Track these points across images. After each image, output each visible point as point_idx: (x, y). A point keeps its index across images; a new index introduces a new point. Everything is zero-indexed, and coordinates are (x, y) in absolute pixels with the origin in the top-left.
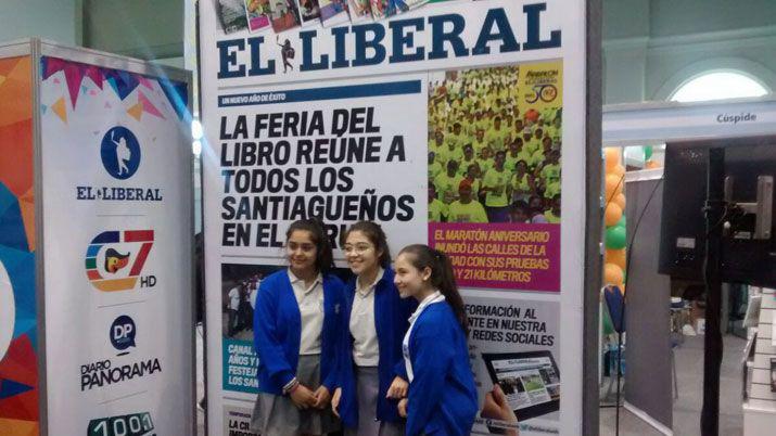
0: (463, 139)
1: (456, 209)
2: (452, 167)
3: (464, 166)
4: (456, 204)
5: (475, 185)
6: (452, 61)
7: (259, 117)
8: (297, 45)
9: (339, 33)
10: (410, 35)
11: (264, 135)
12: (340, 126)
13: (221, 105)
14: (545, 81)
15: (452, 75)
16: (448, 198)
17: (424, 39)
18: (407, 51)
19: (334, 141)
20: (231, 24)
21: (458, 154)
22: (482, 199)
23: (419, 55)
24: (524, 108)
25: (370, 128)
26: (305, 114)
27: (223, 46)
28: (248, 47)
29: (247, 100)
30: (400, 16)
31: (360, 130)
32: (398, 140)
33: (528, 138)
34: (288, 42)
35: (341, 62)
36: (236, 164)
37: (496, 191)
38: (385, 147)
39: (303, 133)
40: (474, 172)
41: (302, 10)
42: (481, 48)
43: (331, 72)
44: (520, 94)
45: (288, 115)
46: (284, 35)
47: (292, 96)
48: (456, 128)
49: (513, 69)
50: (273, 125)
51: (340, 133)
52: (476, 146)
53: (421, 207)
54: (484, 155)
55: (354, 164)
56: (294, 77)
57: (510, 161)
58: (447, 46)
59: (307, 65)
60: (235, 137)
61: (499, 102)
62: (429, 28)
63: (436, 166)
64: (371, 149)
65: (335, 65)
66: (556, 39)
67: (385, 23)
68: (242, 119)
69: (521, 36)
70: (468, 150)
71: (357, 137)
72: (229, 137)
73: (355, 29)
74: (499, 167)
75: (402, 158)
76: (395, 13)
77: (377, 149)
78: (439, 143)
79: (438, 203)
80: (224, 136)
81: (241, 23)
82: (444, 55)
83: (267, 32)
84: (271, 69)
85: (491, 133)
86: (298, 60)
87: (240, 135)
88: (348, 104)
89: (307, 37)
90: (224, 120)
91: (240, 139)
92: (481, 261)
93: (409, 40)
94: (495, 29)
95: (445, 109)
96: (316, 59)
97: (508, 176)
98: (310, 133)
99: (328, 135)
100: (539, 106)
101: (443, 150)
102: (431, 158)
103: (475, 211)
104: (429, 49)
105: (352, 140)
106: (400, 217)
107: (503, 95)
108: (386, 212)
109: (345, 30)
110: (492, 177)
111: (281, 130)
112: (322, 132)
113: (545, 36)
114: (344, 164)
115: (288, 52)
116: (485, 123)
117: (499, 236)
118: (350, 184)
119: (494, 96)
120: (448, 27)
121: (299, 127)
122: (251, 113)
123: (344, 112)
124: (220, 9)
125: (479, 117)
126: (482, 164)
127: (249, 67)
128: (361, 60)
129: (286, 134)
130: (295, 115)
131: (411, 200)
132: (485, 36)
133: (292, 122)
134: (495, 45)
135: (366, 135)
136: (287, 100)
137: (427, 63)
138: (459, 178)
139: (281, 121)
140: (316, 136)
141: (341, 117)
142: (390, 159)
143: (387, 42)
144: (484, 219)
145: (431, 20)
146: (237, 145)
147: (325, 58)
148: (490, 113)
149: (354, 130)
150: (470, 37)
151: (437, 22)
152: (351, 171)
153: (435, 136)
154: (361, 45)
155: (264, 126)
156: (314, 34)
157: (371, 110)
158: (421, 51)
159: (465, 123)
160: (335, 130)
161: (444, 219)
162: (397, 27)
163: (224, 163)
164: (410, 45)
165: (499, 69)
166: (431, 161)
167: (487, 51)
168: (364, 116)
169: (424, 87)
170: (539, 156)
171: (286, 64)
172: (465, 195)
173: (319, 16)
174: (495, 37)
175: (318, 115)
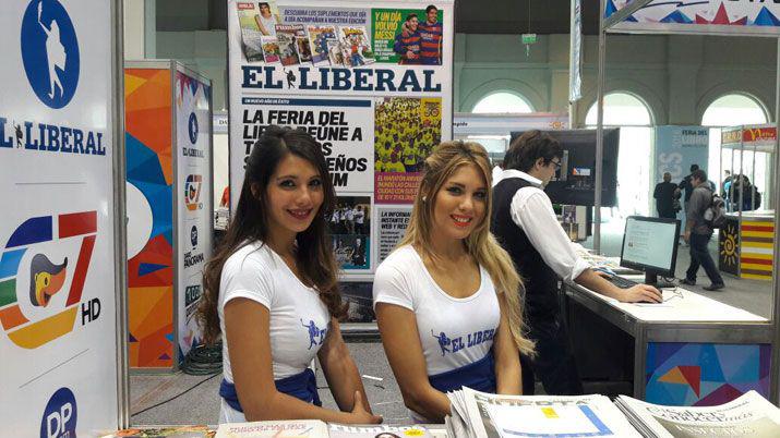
0: (393, 131)
1: (389, 166)
2: (388, 145)
3: (394, 144)
4: (389, 163)
5: (399, 154)
6: (387, 93)
7: (271, 112)
8: (298, 75)
9: (324, 72)
10: (365, 77)
11: (275, 122)
12: (324, 120)
13: (244, 103)
14: (434, 106)
15: (387, 99)
16: (385, 161)
17: (373, 80)
18: (363, 85)
19: (320, 129)
20: (253, 57)
21: (390, 138)
22: (403, 161)
23: (370, 88)
24: (423, 119)
25: (342, 123)
26: (302, 113)
27: (246, 69)
28: (264, 72)
29: (263, 101)
30: (359, 67)
31: (336, 124)
32: (358, 130)
33: (425, 132)
34: (291, 72)
35: (324, 86)
36: (255, 137)
37: (410, 157)
38: (351, 133)
39: (300, 123)
40: (398, 148)
41: (300, 56)
42: (402, 88)
43: (318, 91)
44: (422, 112)
45: (290, 113)
46: (288, 68)
47: (293, 102)
48: (390, 126)
49: (418, 100)
50: (280, 117)
51: (324, 124)
52: (400, 135)
53: (370, 164)
54: (404, 139)
55: (332, 141)
56: (295, 91)
57: (417, 143)
58: (385, 85)
59: (303, 86)
60: (254, 122)
61: (411, 115)
62: (375, 75)
63: (379, 144)
64: (342, 134)
65: (321, 88)
66: (438, 88)
67: (351, 70)
68: (259, 113)
69: (422, 84)
70: (396, 137)
71: (334, 127)
72: (250, 122)
73: (333, 70)
74: (411, 146)
75: (360, 139)
76: (356, 65)
77: (346, 134)
78: (381, 133)
79: (380, 163)
80: (245, 121)
81: (259, 57)
82: (384, 89)
83: (278, 65)
84: (280, 85)
85: (407, 130)
86: (298, 82)
87: (258, 122)
88: (330, 109)
89: (304, 71)
90: (246, 112)
91: (258, 123)
92: (402, 191)
93: (365, 80)
94: (409, 80)
95: (384, 116)
96: (309, 83)
97: (415, 150)
98: (305, 123)
99: (316, 124)
100: (431, 118)
101: (383, 136)
102: (376, 140)
103: (399, 167)
104: (375, 85)
105: (331, 129)
106: (359, 169)
107: (414, 112)
108: (351, 166)
109: (328, 70)
110: (408, 150)
111: (286, 120)
112: (312, 123)
113: (433, 86)
114: (326, 141)
115: (291, 77)
116: (404, 124)
117: (411, 178)
118: (330, 152)
119: (409, 111)
120: (386, 76)
121: (298, 119)
122: (266, 110)
123: (327, 113)
124: (244, 47)
125: (402, 121)
126: (403, 144)
127: (264, 83)
128: (336, 87)
129: (289, 122)
130: (296, 113)
131: (365, 160)
132: (404, 82)
133: (293, 116)
134: (409, 87)
135: (340, 127)
136: (290, 104)
137: (374, 92)
138: (391, 151)
139: (287, 115)
140: (309, 125)
141: (324, 116)
142: (353, 139)
143: (352, 79)
144: (403, 170)
145: (376, 71)
146: (256, 127)
147: (315, 83)
148: (406, 119)
149: (332, 123)
150: (397, 82)
151: (380, 73)
152: (330, 145)
153: (378, 129)
154: (337, 79)
155: (275, 117)
156: (308, 69)
157: (342, 114)
158: (371, 86)
159: (394, 123)
160: (320, 122)
161: (383, 170)
162: (358, 72)
163: (246, 136)
164: (365, 82)
165: (412, 99)
166: (376, 142)
167: (406, 90)
168: (339, 116)
169: (373, 104)
170: (431, 141)
171: (290, 84)
172: (394, 159)
173: (311, 60)
174: (409, 84)
175: (310, 114)
